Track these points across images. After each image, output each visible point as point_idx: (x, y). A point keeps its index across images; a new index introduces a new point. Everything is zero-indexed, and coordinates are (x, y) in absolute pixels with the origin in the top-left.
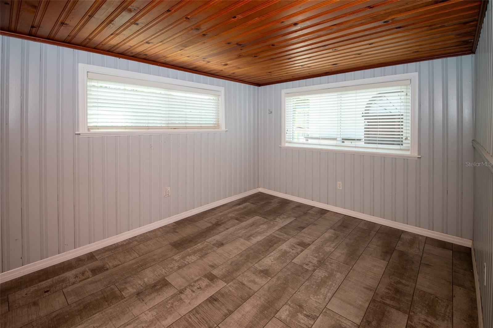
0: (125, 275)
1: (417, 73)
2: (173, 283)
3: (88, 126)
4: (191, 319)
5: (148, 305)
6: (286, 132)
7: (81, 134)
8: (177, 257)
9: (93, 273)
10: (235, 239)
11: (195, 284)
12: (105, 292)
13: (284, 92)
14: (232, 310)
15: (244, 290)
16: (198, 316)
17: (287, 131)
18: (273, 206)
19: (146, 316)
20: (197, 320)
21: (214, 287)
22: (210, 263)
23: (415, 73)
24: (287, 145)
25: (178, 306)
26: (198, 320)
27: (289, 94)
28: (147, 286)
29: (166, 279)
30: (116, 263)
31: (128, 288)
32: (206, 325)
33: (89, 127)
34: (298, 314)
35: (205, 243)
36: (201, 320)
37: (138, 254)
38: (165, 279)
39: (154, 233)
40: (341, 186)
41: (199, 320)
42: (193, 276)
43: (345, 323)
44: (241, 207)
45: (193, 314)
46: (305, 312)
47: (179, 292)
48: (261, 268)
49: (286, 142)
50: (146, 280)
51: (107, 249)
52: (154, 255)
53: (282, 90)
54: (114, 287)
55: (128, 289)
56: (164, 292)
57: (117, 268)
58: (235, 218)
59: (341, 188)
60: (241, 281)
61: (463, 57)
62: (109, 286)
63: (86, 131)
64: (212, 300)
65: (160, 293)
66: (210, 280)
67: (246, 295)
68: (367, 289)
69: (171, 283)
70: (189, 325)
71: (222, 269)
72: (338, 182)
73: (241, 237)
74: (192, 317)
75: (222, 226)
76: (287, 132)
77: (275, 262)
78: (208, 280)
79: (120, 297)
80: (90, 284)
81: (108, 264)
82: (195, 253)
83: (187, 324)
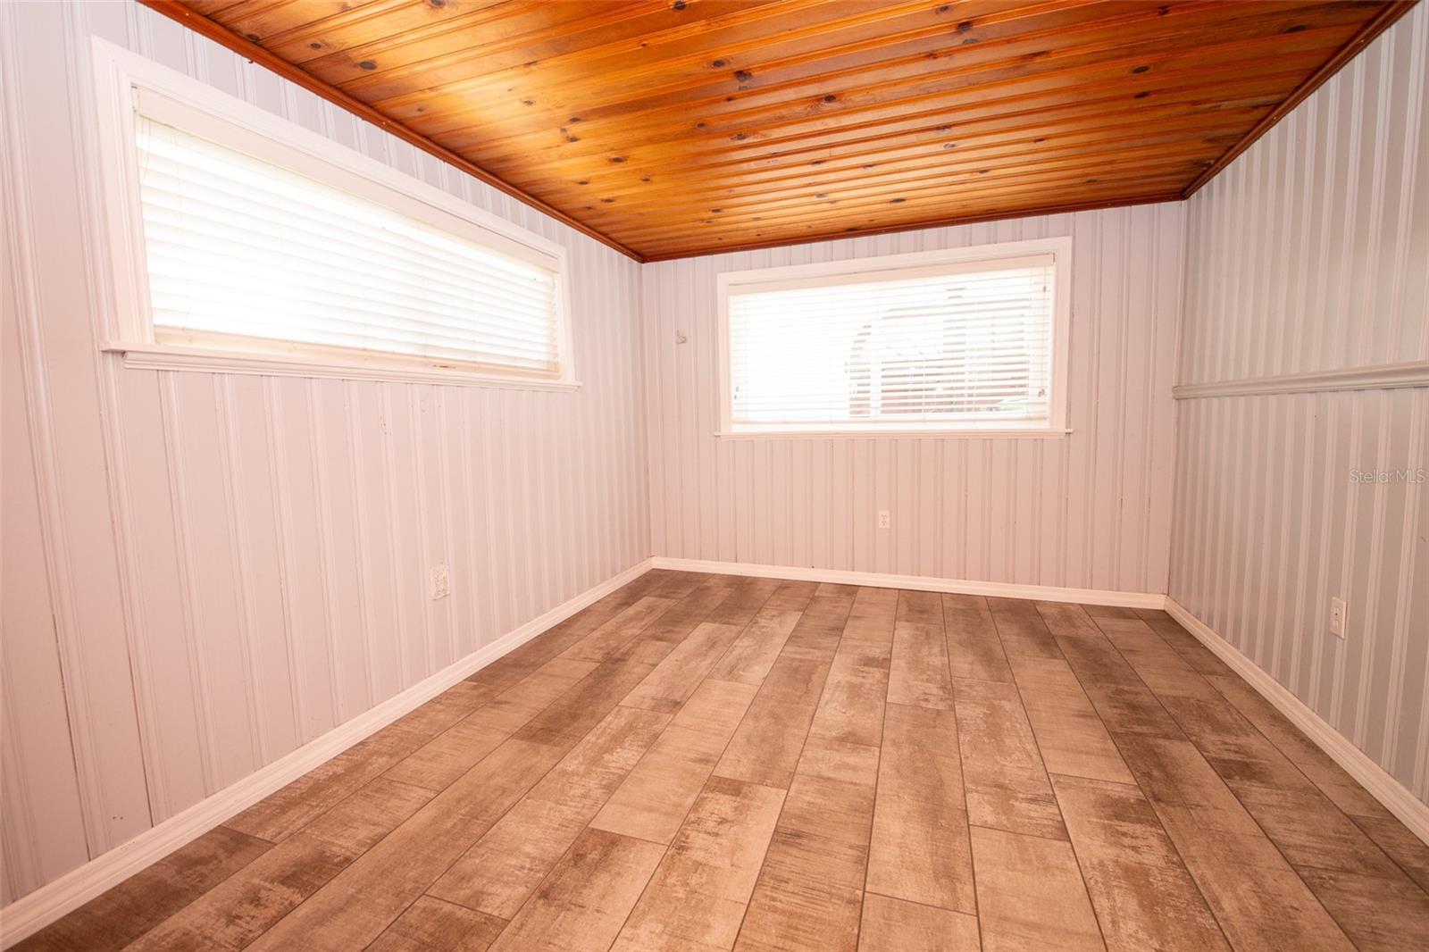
0: (438, 856)
1: (1069, 239)
2: (629, 832)
3: (155, 326)
4: (780, 901)
5: (608, 912)
6: (734, 393)
7: (130, 355)
8: (572, 764)
9: (297, 888)
10: (698, 684)
11: (701, 816)
12: (411, 926)
13: (723, 279)
14: (862, 843)
15: (843, 790)
16: (790, 887)
17: (737, 390)
18: (722, 593)
19: (633, 943)
20: (798, 897)
21: (761, 807)
22: (692, 755)
23: (1066, 238)
24: (737, 429)
25: (707, 883)
26: (801, 898)
27: (740, 288)
28: (553, 865)
29: (595, 827)
30: (364, 833)
31: (489, 891)
32: (833, 900)
33: (158, 330)
34: (1011, 802)
35: (626, 712)
36: (810, 896)
37: (421, 787)
38: (593, 830)
39: (425, 721)
40: (888, 520)
41: (801, 895)
42: (674, 799)
43: (1112, 790)
44: (638, 609)
45: (772, 888)
46: (1021, 795)
47: (673, 850)
48: (834, 734)
49: (735, 423)
50: (529, 849)
51: (279, 801)
52: (489, 778)
53: (719, 275)
54: (433, 902)
55: (490, 894)
56: (627, 862)
57: (383, 847)
58: (650, 637)
59: (888, 526)
60: (815, 774)
61: (1163, 204)
62: (407, 904)
63: (149, 343)
64: (786, 837)
65: (615, 869)
66: (733, 795)
67: (858, 800)
68: (1083, 716)
69: (624, 834)
70: (789, 917)
71: (739, 761)
72: (881, 513)
73: (710, 676)
74: (774, 895)
75: (632, 661)
76: (737, 393)
77: (853, 712)
78: (726, 796)
79: (485, 923)
80: (321, 923)
81: (333, 844)
82: (617, 740)
83: (784, 918)
